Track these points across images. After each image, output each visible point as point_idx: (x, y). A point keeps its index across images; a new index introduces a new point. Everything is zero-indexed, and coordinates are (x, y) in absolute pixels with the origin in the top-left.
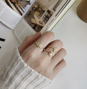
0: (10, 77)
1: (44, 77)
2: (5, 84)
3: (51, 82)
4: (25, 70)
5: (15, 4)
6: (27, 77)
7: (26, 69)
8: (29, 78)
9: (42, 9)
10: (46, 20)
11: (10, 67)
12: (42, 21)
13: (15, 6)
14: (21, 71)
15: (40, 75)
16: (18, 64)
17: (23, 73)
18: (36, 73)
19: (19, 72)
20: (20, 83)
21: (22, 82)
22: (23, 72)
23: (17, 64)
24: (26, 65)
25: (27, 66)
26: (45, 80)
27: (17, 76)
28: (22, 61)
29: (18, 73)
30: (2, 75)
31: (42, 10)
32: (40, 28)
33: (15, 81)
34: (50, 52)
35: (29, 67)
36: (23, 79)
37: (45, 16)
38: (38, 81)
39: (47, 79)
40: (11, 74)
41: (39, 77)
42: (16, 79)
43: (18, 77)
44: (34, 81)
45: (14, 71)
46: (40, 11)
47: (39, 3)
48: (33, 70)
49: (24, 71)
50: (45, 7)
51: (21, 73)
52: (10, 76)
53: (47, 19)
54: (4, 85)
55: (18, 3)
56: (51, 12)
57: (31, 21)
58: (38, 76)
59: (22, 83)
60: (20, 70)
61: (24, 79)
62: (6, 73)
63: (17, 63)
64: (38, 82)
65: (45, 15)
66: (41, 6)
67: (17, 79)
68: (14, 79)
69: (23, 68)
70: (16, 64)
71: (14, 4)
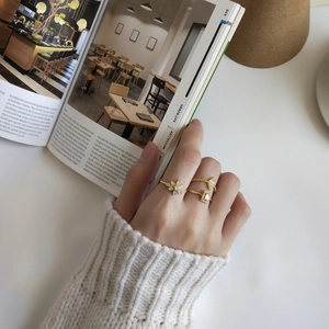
0: (122, 289)
1: (208, 259)
2: (116, 310)
3: (224, 264)
4: (160, 258)
5: (37, 74)
6: (169, 272)
7: (161, 256)
8: (174, 274)
9: (130, 74)
10: (157, 107)
11: (112, 266)
12: (148, 113)
13: (38, 80)
14: (149, 264)
15: (199, 257)
16: (138, 252)
17: (154, 268)
18: (188, 255)
19: (146, 269)
20: (154, 295)
21: (159, 289)
22: (155, 266)
23: (133, 253)
24: (158, 246)
25: (163, 249)
26: (211, 263)
27: (141, 279)
28: (146, 240)
29: (143, 273)
30: (93, 290)
31: (134, 77)
32: (145, 133)
33: (141, 293)
34: (202, 192)
35: (167, 249)
36: (159, 281)
37: (150, 97)
38: (196, 271)
39: (215, 260)
40: (124, 281)
41: (197, 263)
42: (143, 288)
43: (146, 282)
44: (187, 276)
45: (128, 272)
46: (128, 80)
47: (114, 53)
48: (179, 253)
49: (157, 262)
50: (143, 68)
51: (151, 271)
52: (123, 285)
53: (161, 105)
54: (113, 314)
55: (43, 70)
56: (167, 85)
57: (104, 113)
58: (194, 262)
59: (159, 293)
60: (145, 263)
61: (163, 281)
62: (107, 283)
63: (132, 249)
64: (196, 274)
65: (150, 93)
66: (125, 64)
67: (145, 287)
68: (136, 290)
69: (154, 257)
70: (129, 254)
71: (31, 74)
